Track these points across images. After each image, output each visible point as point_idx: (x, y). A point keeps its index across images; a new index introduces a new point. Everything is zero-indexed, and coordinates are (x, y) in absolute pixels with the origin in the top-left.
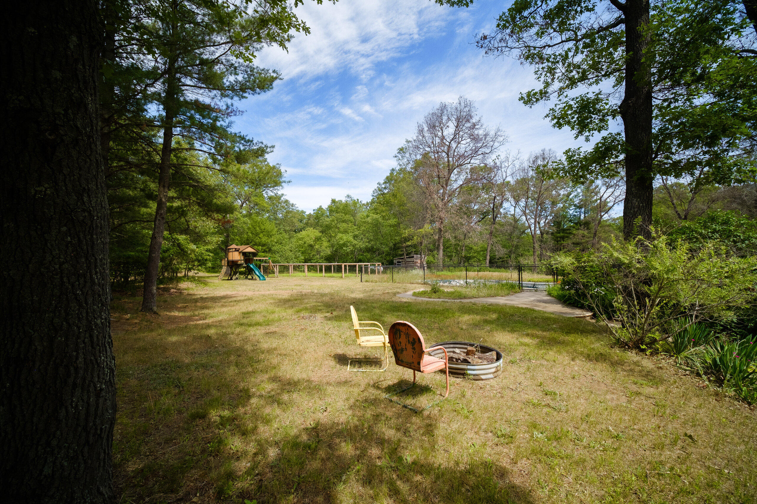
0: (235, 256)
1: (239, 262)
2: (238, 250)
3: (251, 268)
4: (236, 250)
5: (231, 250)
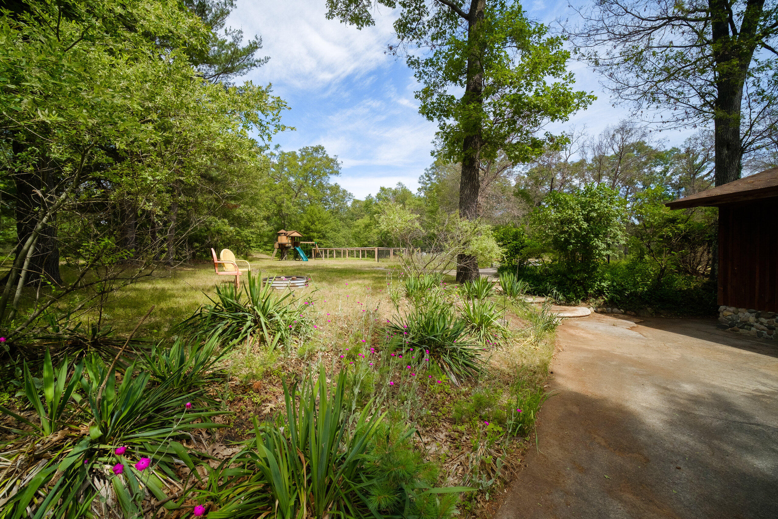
0: (283, 240)
1: (287, 245)
3: (297, 251)
4: (285, 234)
5: (281, 235)
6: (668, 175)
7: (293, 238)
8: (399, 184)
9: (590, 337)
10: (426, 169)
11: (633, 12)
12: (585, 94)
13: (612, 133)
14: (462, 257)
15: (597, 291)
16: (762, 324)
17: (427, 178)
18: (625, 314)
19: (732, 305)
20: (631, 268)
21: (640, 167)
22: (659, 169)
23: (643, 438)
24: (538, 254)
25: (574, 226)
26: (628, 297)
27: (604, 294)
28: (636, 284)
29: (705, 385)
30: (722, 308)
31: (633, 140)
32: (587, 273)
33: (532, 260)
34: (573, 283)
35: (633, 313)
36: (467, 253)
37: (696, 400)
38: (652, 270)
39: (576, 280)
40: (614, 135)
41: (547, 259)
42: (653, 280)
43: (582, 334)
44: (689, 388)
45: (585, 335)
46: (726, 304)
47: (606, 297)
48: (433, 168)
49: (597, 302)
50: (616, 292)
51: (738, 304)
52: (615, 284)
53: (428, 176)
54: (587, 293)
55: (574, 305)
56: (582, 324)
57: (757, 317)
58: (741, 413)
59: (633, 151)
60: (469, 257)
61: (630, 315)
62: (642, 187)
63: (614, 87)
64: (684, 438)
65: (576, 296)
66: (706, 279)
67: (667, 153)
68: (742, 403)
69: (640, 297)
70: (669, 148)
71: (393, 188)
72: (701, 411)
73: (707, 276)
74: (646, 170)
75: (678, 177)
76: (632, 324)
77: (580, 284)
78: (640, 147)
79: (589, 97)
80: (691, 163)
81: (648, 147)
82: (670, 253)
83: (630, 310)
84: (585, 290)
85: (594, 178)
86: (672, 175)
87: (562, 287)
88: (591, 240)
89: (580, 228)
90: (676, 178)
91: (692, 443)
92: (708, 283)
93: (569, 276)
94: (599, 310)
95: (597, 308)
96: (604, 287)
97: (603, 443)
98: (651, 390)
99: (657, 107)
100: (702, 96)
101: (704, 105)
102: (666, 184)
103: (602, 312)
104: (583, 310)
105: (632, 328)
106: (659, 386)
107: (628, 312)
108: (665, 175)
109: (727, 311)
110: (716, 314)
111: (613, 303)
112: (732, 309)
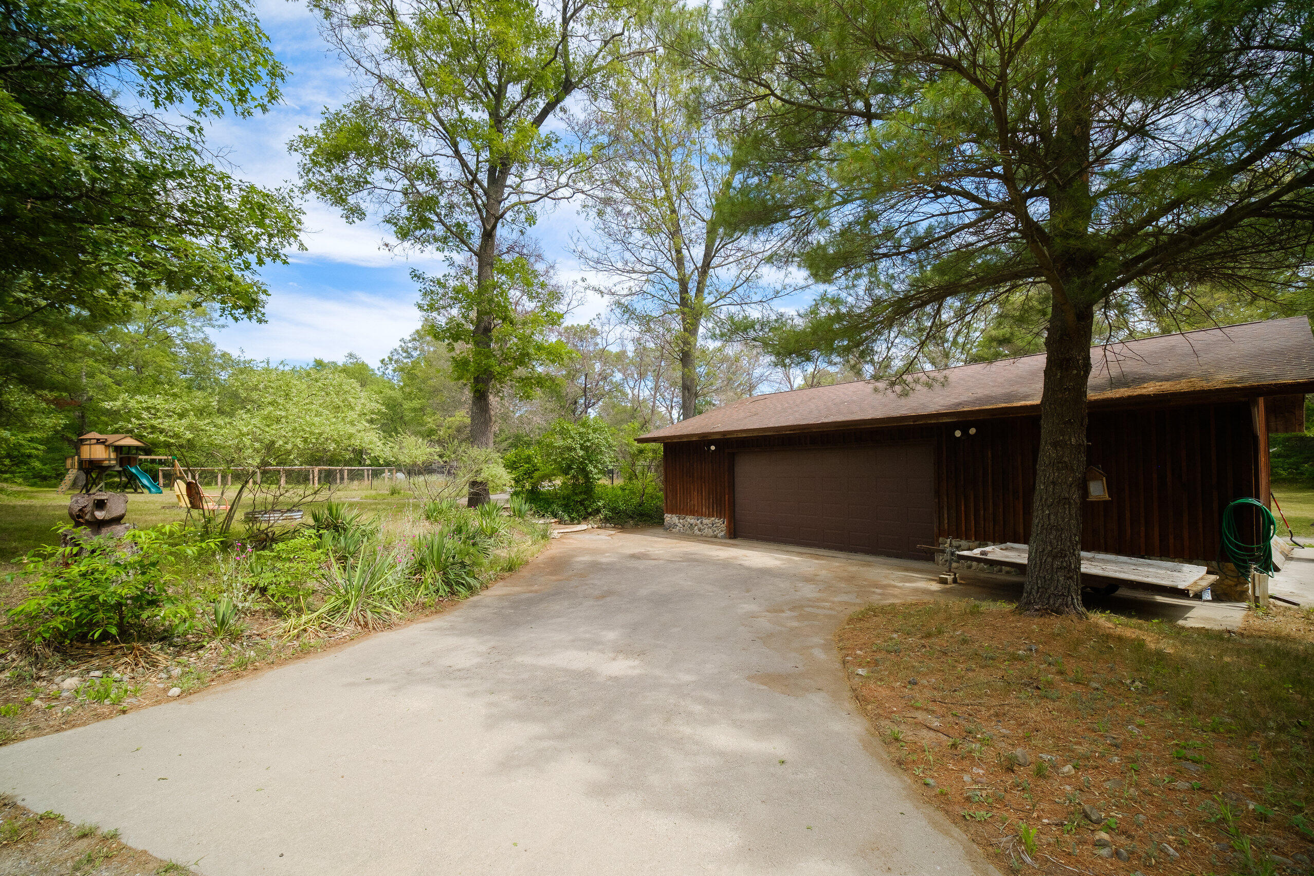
0: (97, 453)
1: (106, 463)
2: (103, 443)
3: (132, 475)
4: (98, 442)
5: (88, 442)
7: (118, 449)
8: (351, 355)
10: (402, 340)
14: (474, 484)
15: (595, 510)
16: (681, 524)
17: (404, 355)
19: (670, 514)
24: (548, 477)
27: (600, 513)
30: (665, 517)
32: (587, 494)
33: (546, 483)
34: (576, 505)
35: (619, 526)
36: (479, 480)
39: (578, 502)
41: (558, 482)
46: (667, 513)
47: (602, 515)
48: (414, 340)
49: (595, 519)
50: (608, 509)
51: (672, 512)
53: (406, 352)
54: (587, 512)
55: (577, 523)
56: (581, 537)
57: (679, 519)
60: (481, 483)
61: (617, 528)
65: (578, 516)
69: (627, 514)
71: (340, 363)
77: (581, 505)
87: (567, 508)
88: (586, 466)
93: (571, 499)
94: (596, 526)
96: (600, 506)
103: (599, 528)
109: (668, 517)
110: (663, 520)
111: (607, 520)
112: (669, 516)
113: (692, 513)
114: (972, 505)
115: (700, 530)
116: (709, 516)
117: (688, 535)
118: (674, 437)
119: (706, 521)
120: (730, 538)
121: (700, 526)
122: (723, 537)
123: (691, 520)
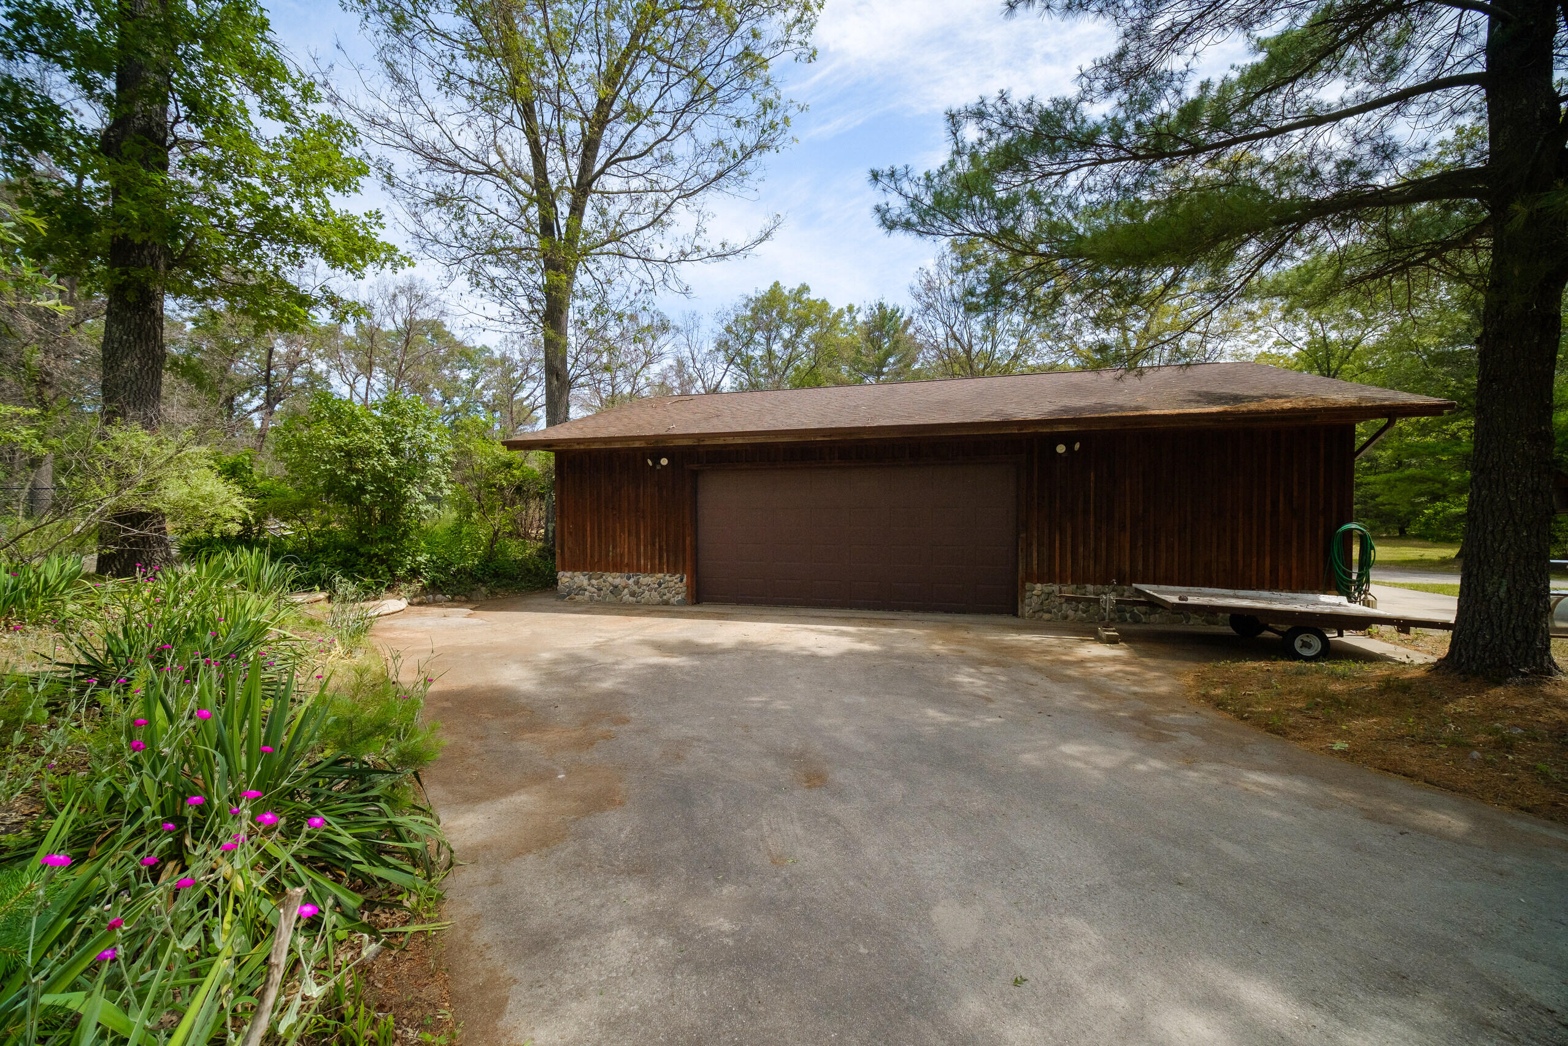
6: (478, 386)
9: (419, 635)
11: (444, 127)
12: (396, 251)
13: (391, 290)
15: (410, 570)
16: (593, 586)
18: (452, 600)
19: (570, 570)
20: (455, 532)
21: (437, 365)
22: (465, 375)
23: (523, 701)
25: (374, 461)
26: (454, 576)
27: (421, 574)
28: (463, 556)
29: (559, 649)
30: (560, 574)
31: (424, 314)
32: (393, 542)
33: (270, 523)
34: (370, 561)
35: (463, 598)
37: (556, 662)
38: (483, 534)
39: (376, 555)
40: (395, 296)
42: (486, 548)
43: (405, 634)
44: (546, 655)
45: (412, 635)
46: (564, 570)
47: (425, 578)
49: (412, 588)
50: (438, 569)
51: (574, 567)
52: (435, 558)
54: (393, 575)
55: (375, 599)
56: (399, 622)
57: (589, 579)
58: (588, 661)
59: (426, 335)
61: (459, 601)
62: (441, 399)
63: (414, 231)
64: (555, 689)
65: (376, 583)
66: (540, 544)
67: (476, 351)
68: (588, 654)
69: (471, 574)
70: (478, 345)
72: (561, 669)
73: (541, 540)
74: (447, 372)
75: (491, 393)
76: (466, 611)
77: (382, 562)
78: (436, 329)
79: (404, 258)
80: (506, 373)
81: (449, 333)
82: (503, 509)
83: (458, 594)
84: (391, 571)
85: (359, 366)
86: (483, 387)
87: (350, 569)
88: (401, 487)
89: (384, 466)
90: (488, 395)
91: (561, 690)
92: (543, 549)
93: (362, 550)
94: (415, 600)
95: (412, 598)
96: (420, 563)
97: (489, 716)
98: (514, 667)
99: (482, 296)
100: (531, 301)
101: (532, 312)
102: (476, 402)
103: (420, 604)
104: (392, 604)
105: (469, 616)
106: (521, 661)
107: (457, 598)
108: (473, 386)
109: (565, 578)
110: (556, 582)
111: (435, 587)
112: (569, 574)
113: (617, 567)
114: (1069, 540)
115: (633, 594)
116: (653, 571)
117: (610, 603)
118: (578, 441)
119: (645, 580)
120: (693, 604)
121: (635, 588)
122: (680, 603)
123: (615, 579)
